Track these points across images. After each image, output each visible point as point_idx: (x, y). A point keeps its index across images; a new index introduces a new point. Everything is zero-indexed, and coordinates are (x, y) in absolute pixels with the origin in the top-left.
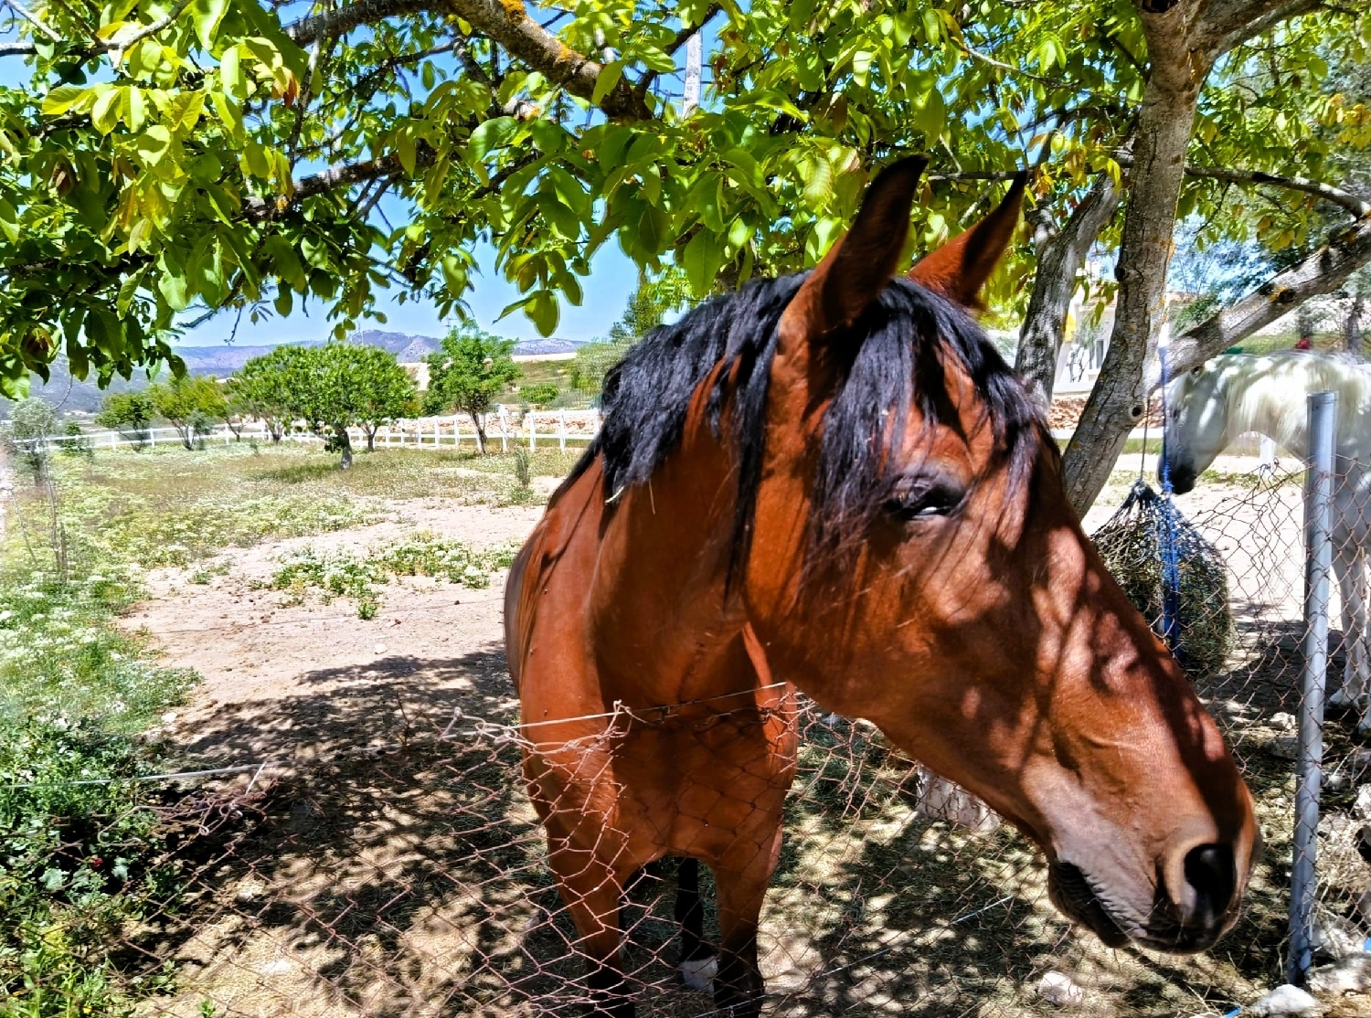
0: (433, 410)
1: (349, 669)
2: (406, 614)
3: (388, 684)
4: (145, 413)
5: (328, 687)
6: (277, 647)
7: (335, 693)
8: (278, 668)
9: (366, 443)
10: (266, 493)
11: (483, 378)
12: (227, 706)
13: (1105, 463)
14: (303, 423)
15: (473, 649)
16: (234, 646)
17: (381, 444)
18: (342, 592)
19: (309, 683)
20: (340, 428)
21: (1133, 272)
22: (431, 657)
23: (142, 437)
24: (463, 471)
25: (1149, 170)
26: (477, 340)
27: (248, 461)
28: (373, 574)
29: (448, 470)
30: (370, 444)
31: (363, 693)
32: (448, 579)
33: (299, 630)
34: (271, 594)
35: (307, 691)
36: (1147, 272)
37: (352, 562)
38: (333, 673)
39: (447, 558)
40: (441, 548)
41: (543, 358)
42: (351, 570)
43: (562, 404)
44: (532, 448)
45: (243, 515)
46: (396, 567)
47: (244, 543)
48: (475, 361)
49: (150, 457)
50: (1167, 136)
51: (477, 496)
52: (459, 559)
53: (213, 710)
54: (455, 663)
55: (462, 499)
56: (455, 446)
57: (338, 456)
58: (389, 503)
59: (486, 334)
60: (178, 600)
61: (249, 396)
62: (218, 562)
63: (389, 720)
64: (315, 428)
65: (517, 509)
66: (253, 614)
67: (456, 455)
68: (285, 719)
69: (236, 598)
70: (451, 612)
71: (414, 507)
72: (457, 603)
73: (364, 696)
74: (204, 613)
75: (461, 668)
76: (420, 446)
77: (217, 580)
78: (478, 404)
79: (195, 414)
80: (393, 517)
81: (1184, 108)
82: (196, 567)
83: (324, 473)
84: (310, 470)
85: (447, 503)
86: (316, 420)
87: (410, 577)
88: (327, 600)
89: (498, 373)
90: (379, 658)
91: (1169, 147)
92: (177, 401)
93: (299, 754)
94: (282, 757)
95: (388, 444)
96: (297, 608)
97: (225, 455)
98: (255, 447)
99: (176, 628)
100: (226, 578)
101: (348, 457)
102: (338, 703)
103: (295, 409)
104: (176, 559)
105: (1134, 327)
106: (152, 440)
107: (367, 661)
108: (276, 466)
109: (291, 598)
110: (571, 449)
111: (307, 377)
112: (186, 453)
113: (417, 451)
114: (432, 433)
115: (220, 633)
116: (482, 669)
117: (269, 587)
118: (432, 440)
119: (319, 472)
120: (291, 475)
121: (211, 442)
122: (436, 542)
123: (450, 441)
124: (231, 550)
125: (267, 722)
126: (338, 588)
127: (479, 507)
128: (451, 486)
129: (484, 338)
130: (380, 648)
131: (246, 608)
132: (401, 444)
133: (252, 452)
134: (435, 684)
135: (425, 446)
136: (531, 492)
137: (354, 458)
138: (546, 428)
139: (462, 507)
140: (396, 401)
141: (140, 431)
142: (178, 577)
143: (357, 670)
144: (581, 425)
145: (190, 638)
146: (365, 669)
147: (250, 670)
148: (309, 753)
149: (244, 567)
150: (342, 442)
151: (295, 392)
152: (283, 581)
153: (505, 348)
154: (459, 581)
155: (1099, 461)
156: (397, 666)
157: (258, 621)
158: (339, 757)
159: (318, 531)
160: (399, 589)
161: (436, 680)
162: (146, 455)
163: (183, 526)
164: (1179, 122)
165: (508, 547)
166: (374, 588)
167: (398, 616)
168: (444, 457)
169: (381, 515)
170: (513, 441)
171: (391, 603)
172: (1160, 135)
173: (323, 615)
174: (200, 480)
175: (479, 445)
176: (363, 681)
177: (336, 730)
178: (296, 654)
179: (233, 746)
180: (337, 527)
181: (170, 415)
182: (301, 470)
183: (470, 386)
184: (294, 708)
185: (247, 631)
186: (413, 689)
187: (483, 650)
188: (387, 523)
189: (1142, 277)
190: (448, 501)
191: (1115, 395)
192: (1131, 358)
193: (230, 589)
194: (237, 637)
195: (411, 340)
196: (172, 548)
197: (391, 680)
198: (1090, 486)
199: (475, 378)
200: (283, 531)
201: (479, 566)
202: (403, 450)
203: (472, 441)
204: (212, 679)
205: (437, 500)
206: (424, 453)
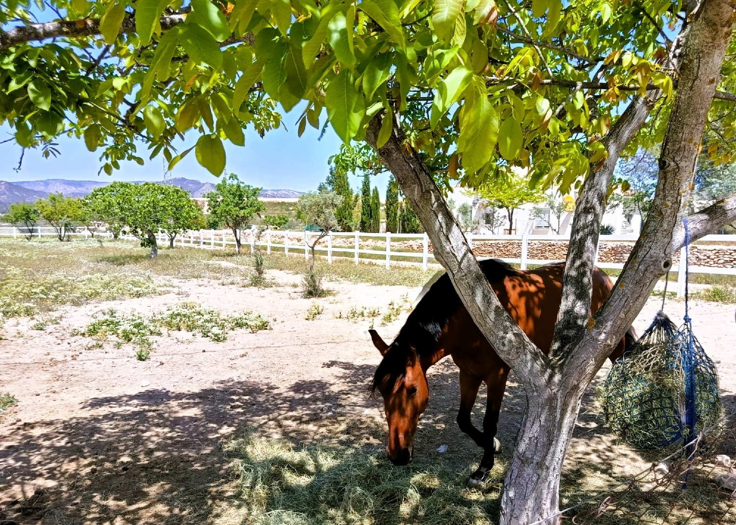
0: (213, 225)
1: (121, 397)
2: (169, 358)
3: (145, 411)
4: (32, 216)
5: (103, 410)
6: (76, 378)
7: (106, 417)
8: (73, 394)
9: (169, 243)
10: (99, 271)
11: (242, 209)
12: (25, 424)
13: (641, 299)
14: (127, 228)
15: (208, 386)
16: (48, 376)
17: (179, 244)
18: (129, 340)
19: (89, 408)
20: (150, 232)
21: (672, 164)
22: (178, 390)
23: (31, 231)
24: (224, 264)
25: (691, 88)
26: (239, 186)
27: (96, 250)
28: (152, 328)
29: (215, 262)
30: (172, 243)
31: (125, 418)
32: (201, 334)
33: (95, 366)
34: (84, 339)
35: (87, 414)
36: (682, 164)
37: (139, 321)
38: (108, 401)
39: (202, 320)
40: (199, 313)
41: (280, 200)
42: (137, 326)
43: (290, 227)
44: (269, 251)
45: (81, 285)
46: (169, 324)
47: (76, 303)
48: (237, 198)
49: (35, 244)
50: (708, 62)
51: (230, 280)
52: (210, 321)
53: (15, 427)
54: (193, 396)
55: (221, 281)
56: (223, 248)
57: (148, 250)
58: (176, 282)
59: (243, 183)
60: (20, 341)
61: (94, 210)
62: (55, 315)
63: (138, 441)
64: (135, 232)
65: (254, 289)
66: (67, 353)
67: (222, 254)
68: (62, 438)
69: (59, 341)
70: (200, 357)
71: (190, 286)
72: (204, 351)
73: (126, 420)
74: (34, 351)
75: (197, 400)
76: (202, 246)
77: (50, 328)
78: (237, 223)
79: (65, 219)
80: (176, 290)
81: (723, 41)
82: (39, 318)
83: (140, 260)
84: (130, 257)
85: (211, 283)
86: (136, 228)
87: (177, 332)
88: (118, 346)
89: (251, 206)
90: (143, 390)
91: (708, 72)
92: (53, 210)
93: (65, 467)
94: (51, 470)
95: (183, 244)
96: (98, 350)
97: (83, 245)
98: (100, 241)
99: (11, 361)
100: (57, 326)
101: (155, 251)
102: (105, 425)
103: (122, 219)
104: (28, 312)
105: (669, 204)
106: (39, 234)
107: (133, 393)
108: (111, 254)
109: (94, 343)
110: (291, 253)
111: (130, 201)
112: (59, 243)
113: (199, 249)
114: (210, 239)
115: (41, 366)
116: (213, 401)
117: (83, 335)
118: (210, 244)
119: (137, 259)
120: (119, 261)
121: (76, 236)
122: (198, 309)
123: (220, 245)
124: (68, 307)
125: (49, 439)
126: (127, 337)
127: (231, 286)
128: (215, 272)
129: (242, 185)
130: (144, 383)
131: (64, 348)
132: (191, 245)
133: (98, 245)
134: (176, 412)
135: (205, 247)
136: (264, 279)
137: (159, 252)
138: (278, 240)
139: (221, 286)
140: (187, 219)
141: (31, 228)
142: (25, 323)
143: (125, 399)
144: (299, 240)
145: (19, 369)
146: (132, 398)
147: (52, 395)
148: (71, 467)
149: (71, 319)
150: (151, 242)
151: (122, 209)
152: (93, 331)
153: (255, 192)
154: (208, 336)
155: (638, 298)
156: (153, 397)
157: (69, 358)
158: (93, 471)
159: (127, 297)
160: (168, 339)
161: (177, 409)
162: (34, 243)
163: (38, 290)
164: (717, 52)
165: (243, 314)
166: (152, 339)
167: (163, 360)
168: (214, 254)
169: (168, 289)
170: (257, 248)
171: (160, 350)
172: (703, 61)
173: (114, 356)
174: (62, 260)
175: (237, 249)
176: (128, 408)
177: (97, 448)
178: (88, 384)
179: (17, 459)
180: (138, 295)
181: (49, 219)
182: (126, 257)
183: (233, 212)
184: (72, 428)
185: (60, 365)
186: (160, 416)
187: (215, 387)
188: (171, 294)
189: (678, 167)
190: (212, 281)
191: (652, 252)
192: (665, 226)
193: (57, 334)
194: (52, 369)
195: (204, 184)
196: (26, 304)
197: (146, 407)
198: (630, 315)
199: (237, 208)
200: (103, 296)
201: (223, 327)
202: (190, 248)
203: (233, 246)
204: (24, 401)
205: (206, 280)
206: (204, 251)
